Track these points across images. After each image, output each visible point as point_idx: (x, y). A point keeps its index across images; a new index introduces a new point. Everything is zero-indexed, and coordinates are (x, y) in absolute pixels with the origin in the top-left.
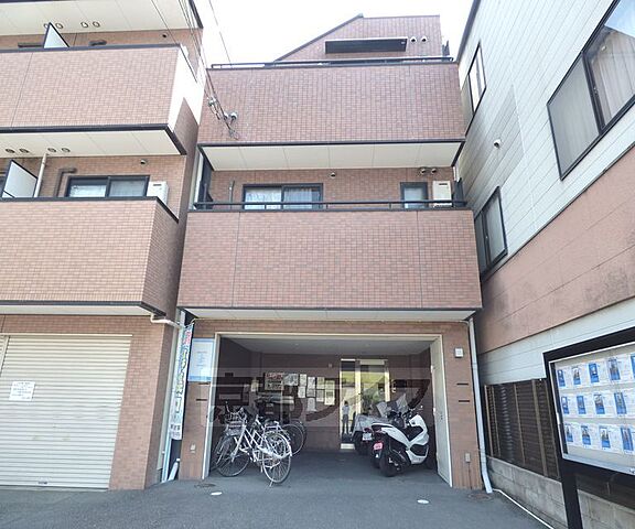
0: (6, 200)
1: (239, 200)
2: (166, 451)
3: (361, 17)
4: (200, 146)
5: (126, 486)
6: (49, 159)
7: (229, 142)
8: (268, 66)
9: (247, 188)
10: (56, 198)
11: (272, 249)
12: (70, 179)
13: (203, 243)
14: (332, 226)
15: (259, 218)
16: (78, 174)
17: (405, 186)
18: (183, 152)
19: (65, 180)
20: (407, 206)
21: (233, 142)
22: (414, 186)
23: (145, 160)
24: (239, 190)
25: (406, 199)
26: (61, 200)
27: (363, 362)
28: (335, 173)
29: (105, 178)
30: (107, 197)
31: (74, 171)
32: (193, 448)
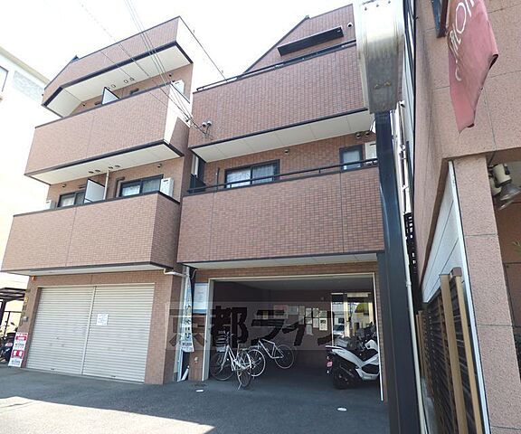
0: (87, 204)
1: (222, 182)
2: (179, 360)
3: (307, 18)
4: (190, 149)
5: (153, 382)
6: (110, 173)
7: (207, 143)
8: (239, 78)
9: (228, 172)
10: (115, 198)
11: (235, 216)
12: (122, 184)
13: (192, 217)
14: (276, 194)
15: (226, 195)
16: (126, 180)
17: (343, 151)
18: (181, 155)
19: (119, 185)
20: (345, 167)
21: (209, 142)
22: (351, 149)
23: (160, 165)
24: (222, 175)
25: (345, 162)
26: (118, 199)
27: (350, 295)
28: (289, 150)
29: (139, 180)
30: (141, 193)
31: (124, 178)
32: (196, 359)
